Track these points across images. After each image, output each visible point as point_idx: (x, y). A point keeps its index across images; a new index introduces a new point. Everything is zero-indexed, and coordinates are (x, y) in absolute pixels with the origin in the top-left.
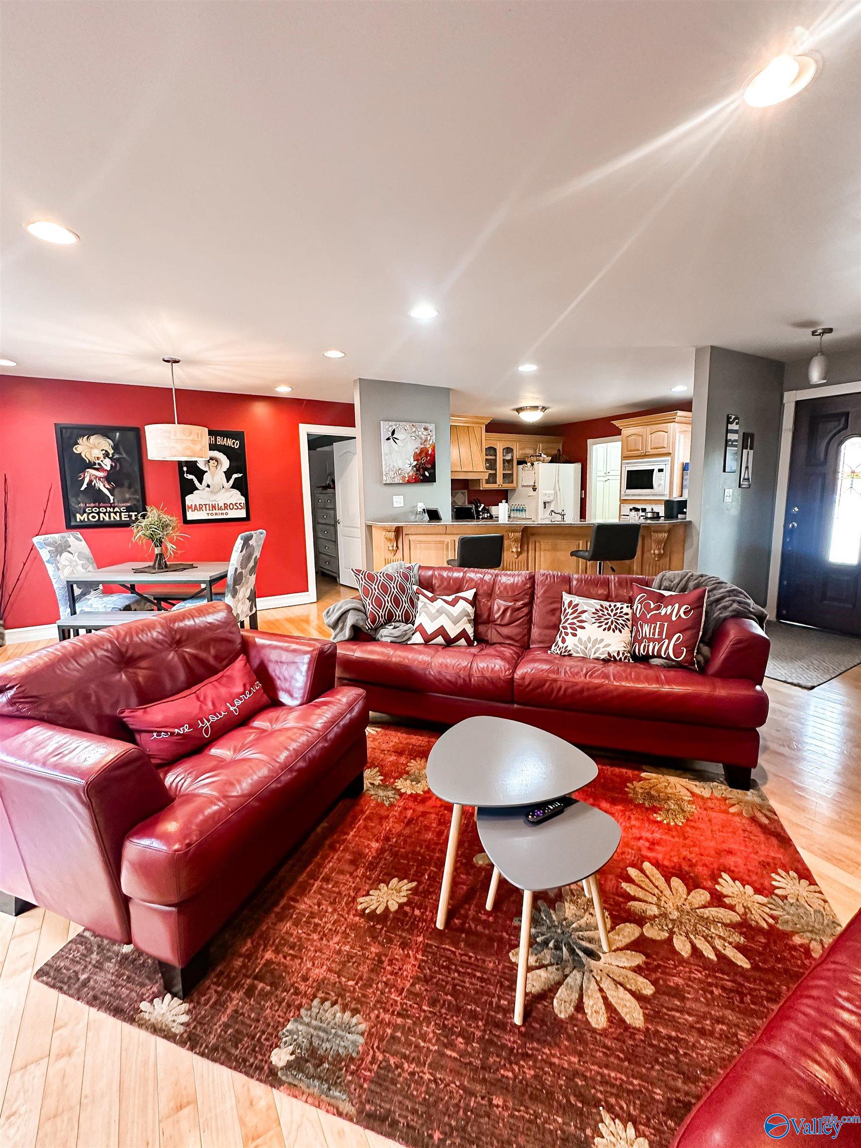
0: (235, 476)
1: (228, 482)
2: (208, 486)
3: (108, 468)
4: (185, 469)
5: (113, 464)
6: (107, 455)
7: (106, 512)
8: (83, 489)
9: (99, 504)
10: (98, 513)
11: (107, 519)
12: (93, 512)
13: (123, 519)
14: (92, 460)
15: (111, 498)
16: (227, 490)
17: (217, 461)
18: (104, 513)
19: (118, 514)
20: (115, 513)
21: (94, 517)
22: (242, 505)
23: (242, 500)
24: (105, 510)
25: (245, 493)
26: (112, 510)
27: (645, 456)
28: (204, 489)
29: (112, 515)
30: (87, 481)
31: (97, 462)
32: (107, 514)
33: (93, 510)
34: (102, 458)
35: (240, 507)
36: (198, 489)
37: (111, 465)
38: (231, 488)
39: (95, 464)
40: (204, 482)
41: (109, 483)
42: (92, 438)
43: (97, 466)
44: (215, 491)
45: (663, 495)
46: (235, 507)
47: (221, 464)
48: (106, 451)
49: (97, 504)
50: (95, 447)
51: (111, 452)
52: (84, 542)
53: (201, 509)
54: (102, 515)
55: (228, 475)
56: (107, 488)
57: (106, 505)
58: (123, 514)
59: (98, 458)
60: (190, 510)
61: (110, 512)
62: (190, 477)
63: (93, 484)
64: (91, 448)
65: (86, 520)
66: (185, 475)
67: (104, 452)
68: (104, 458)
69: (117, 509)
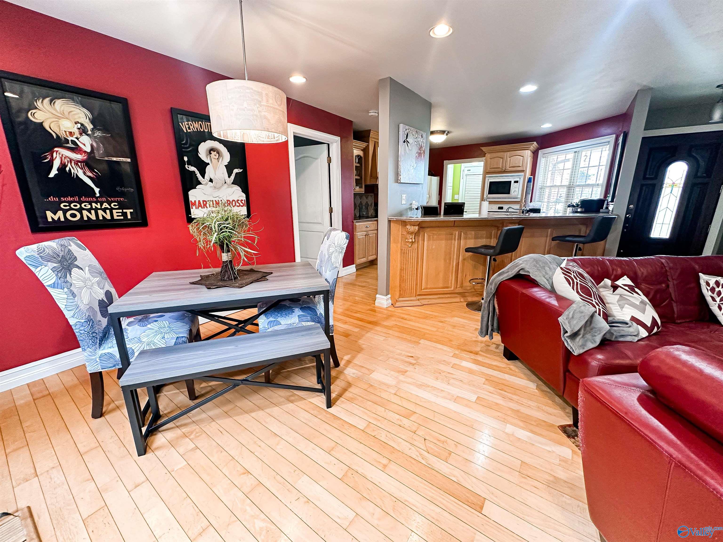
0: (236, 171)
1: (229, 177)
2: (211, 181)
3: (88, 150)
4: (186, 159)
5: (95, 145)
6: (83, 130)
7: (92, 208)
8: (52, 175)
9: (80, 198)
10: (80, 210)
11: (93, 217)
12: (71, 209)
13: (116, 217)
14: (62, 135)
15: (97, 190)
16: (229, 186)
17: (218, 153)
18: (89, 211)
19: (108, 211)
20: (104, 210)
21: (73, 216)
22: (243, 202)
23: (243, 196)
24: (89, 207)
25: (245, 190)
26: (99, 206)
27: (505, 172)
28: (206, 184)
29: (100, 212)
30: (56, 164)
31: (70, 138)
32: (93, 212)
33: (72, 206)
34: (77, 134)
35: (242, 204)
36: (201, 184)
37: (92, 146)
38: (233, 183)
39: (67, 141)
40: (206, 176)
41: (91, 169)
42: (59, 103)
43: (70, 145)
44: (218, 186)
45: (517, 198)
46: (237, 204)
47: (222, 156)
48: (82, 125)
49: (77, 198)
50: (63, 116)
51: (89, 127)
52: (87, 250)
53: (205, 205)
54: (85, 213)
55: (229, 168)
56: (89, 177)
57: (90, 199)
58: (114, 211)
59: (71, 134)
60: (194, 207)
61: (96, 210)
62: (192, 169)
63: (67, 169)
64: (59, 118)
65: (62, 219)
66: (186, 166)
67: (79, 126)
68: (81, 134)
69: (105, 205)
